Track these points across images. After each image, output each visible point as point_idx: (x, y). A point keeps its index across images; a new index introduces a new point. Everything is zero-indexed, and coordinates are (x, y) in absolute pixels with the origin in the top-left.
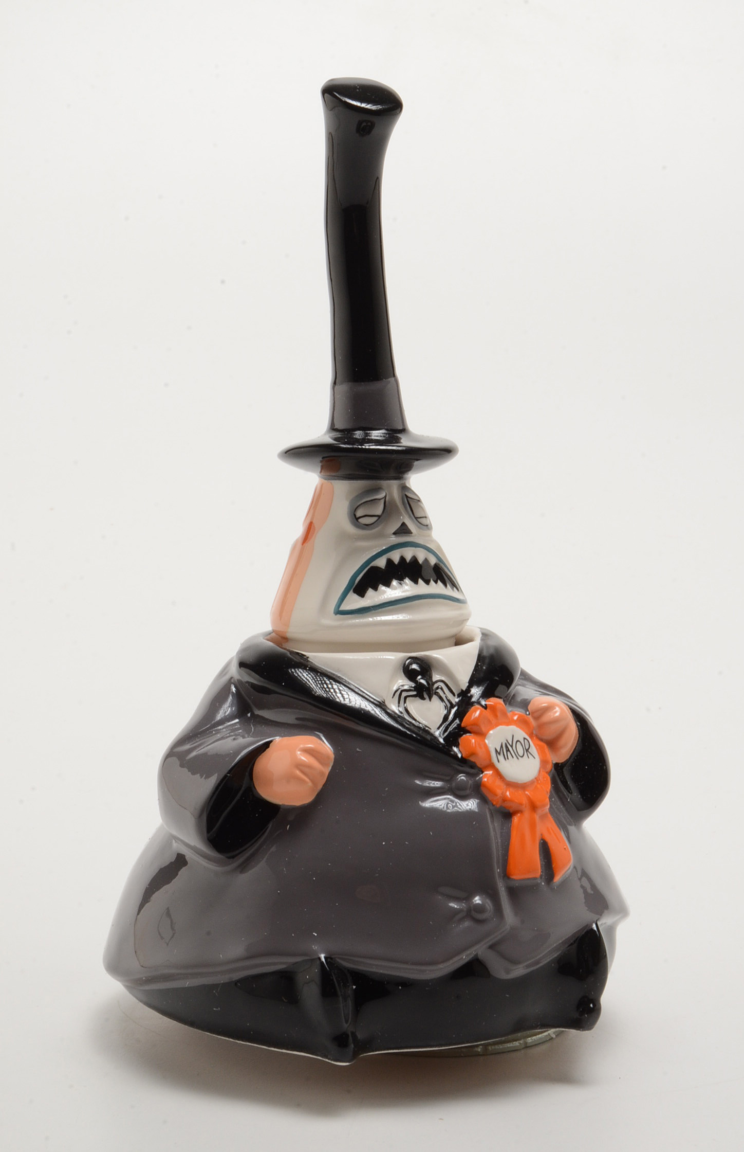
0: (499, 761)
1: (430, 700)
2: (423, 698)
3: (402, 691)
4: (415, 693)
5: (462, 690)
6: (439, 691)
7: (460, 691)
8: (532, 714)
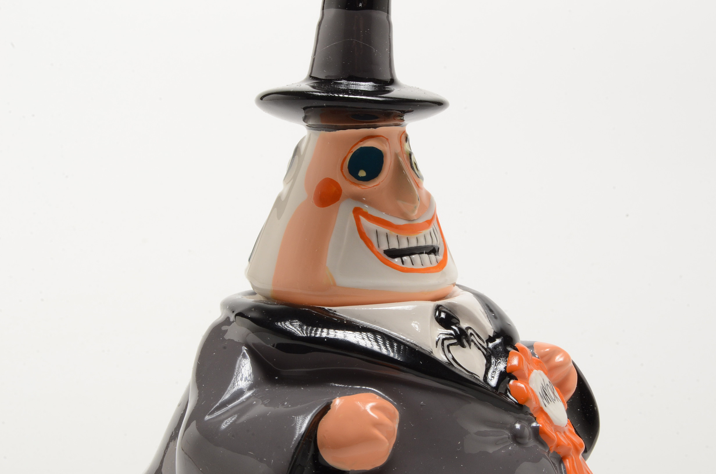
0: (546, 406)
1: (470, 348)
2: (463, 346)
3: (444, 340)
4: (455, 341)
5: (490, 336)
6: (472, 338)
7: (488, 338)
8: (542, 357)
